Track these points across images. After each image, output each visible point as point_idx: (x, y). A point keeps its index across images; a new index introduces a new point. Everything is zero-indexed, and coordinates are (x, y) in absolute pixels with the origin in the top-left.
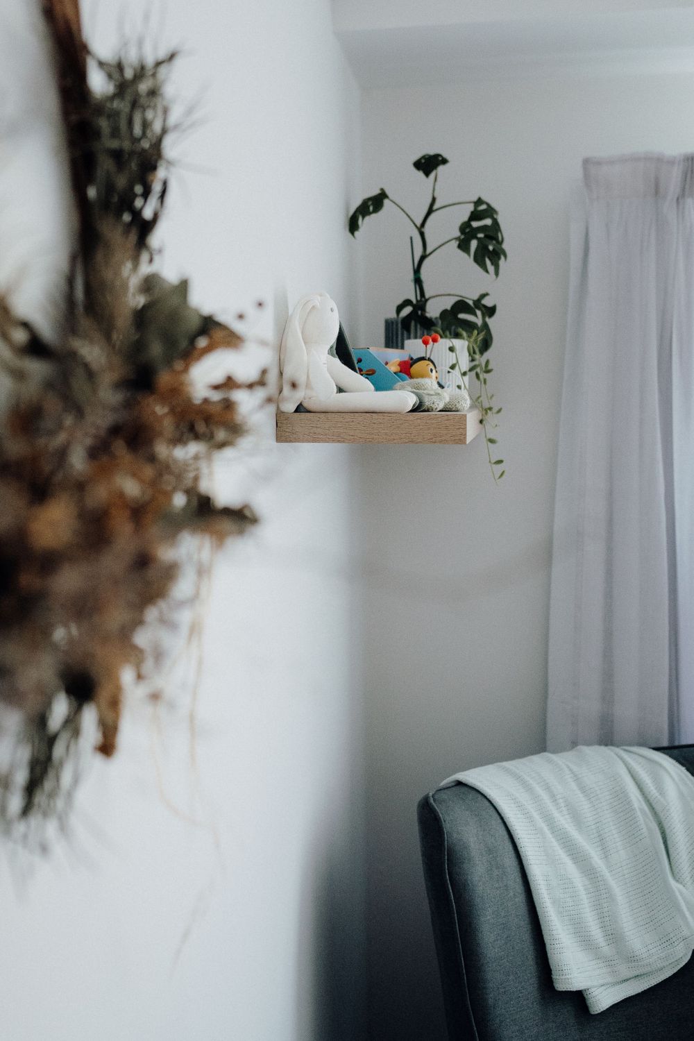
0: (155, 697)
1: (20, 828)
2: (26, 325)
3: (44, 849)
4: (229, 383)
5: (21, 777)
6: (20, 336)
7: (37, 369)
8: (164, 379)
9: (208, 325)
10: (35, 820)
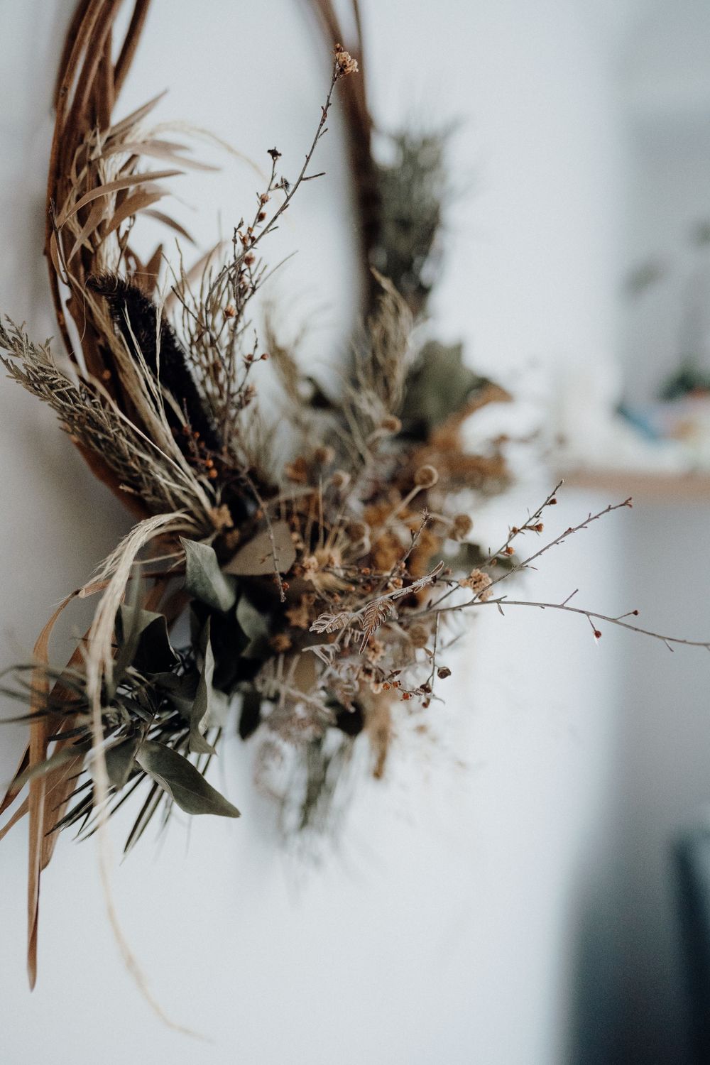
0: (421, 729)
1: (296, 841)
2: (310, 380)
3: (317, 861)
4: (502, 439)
5: (298, 795)
6: (306, 390)
7: (323, 421)
8: (439, 433)
9: (483, 384)
10: (309, 836)
